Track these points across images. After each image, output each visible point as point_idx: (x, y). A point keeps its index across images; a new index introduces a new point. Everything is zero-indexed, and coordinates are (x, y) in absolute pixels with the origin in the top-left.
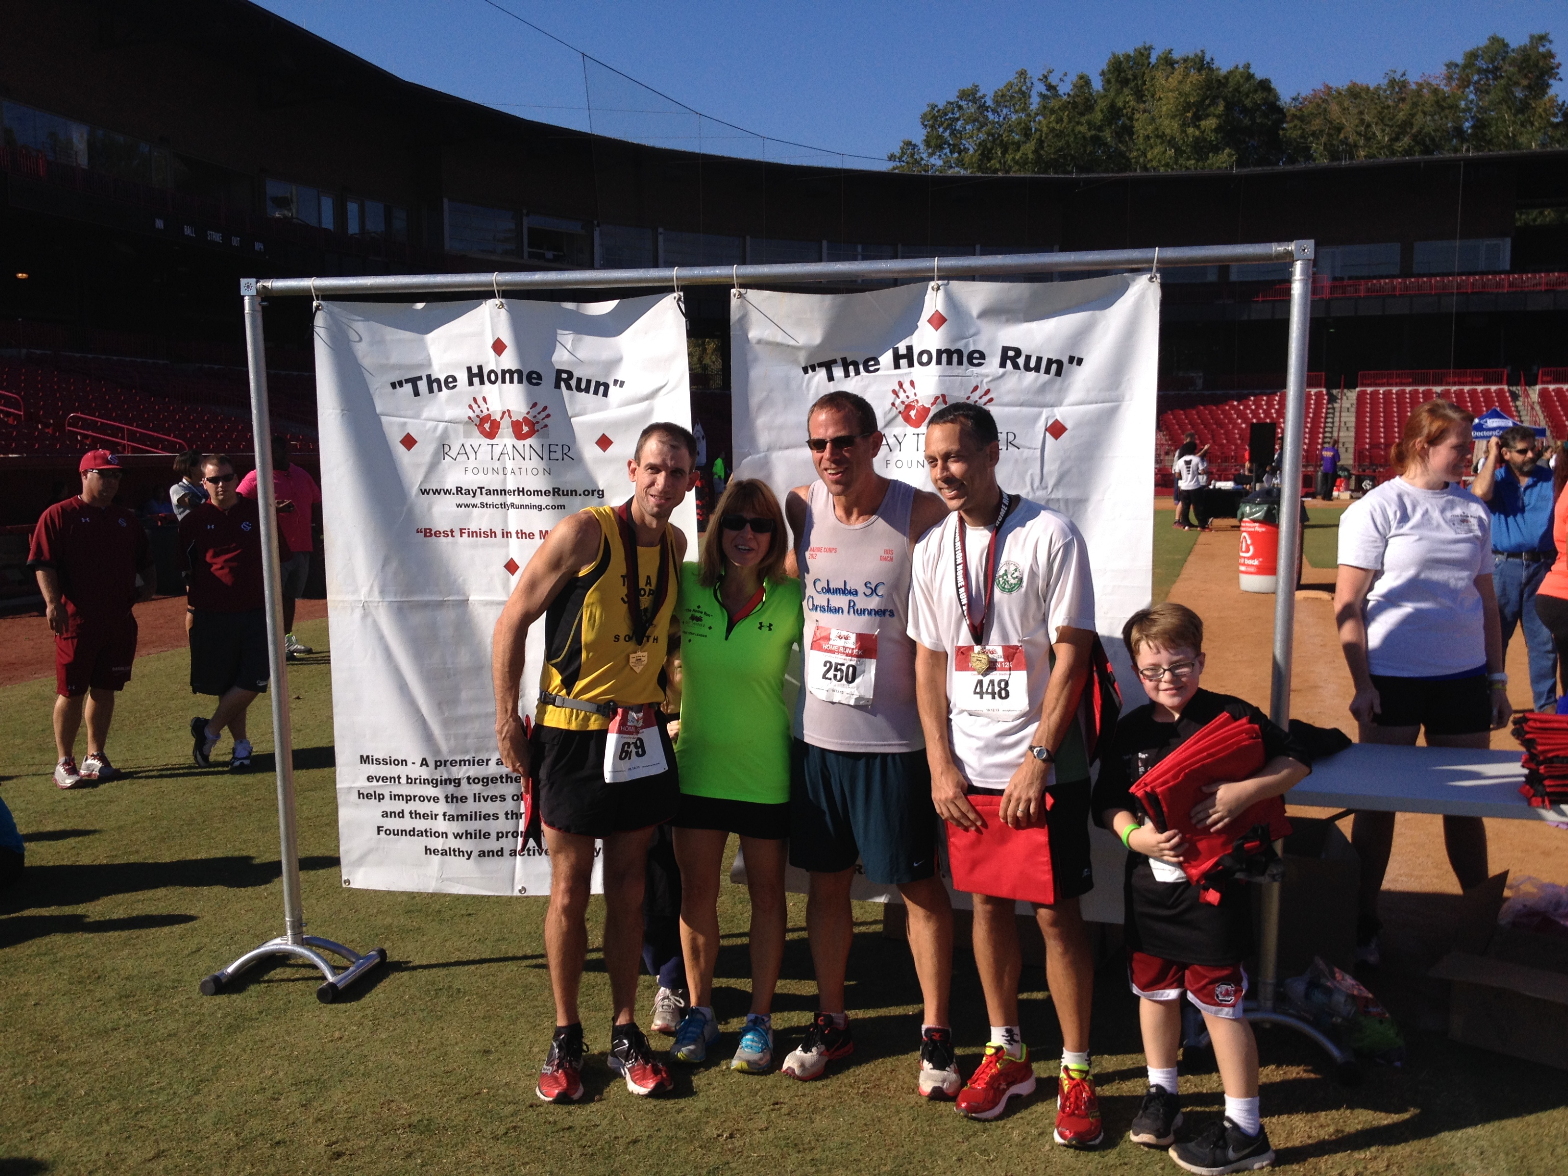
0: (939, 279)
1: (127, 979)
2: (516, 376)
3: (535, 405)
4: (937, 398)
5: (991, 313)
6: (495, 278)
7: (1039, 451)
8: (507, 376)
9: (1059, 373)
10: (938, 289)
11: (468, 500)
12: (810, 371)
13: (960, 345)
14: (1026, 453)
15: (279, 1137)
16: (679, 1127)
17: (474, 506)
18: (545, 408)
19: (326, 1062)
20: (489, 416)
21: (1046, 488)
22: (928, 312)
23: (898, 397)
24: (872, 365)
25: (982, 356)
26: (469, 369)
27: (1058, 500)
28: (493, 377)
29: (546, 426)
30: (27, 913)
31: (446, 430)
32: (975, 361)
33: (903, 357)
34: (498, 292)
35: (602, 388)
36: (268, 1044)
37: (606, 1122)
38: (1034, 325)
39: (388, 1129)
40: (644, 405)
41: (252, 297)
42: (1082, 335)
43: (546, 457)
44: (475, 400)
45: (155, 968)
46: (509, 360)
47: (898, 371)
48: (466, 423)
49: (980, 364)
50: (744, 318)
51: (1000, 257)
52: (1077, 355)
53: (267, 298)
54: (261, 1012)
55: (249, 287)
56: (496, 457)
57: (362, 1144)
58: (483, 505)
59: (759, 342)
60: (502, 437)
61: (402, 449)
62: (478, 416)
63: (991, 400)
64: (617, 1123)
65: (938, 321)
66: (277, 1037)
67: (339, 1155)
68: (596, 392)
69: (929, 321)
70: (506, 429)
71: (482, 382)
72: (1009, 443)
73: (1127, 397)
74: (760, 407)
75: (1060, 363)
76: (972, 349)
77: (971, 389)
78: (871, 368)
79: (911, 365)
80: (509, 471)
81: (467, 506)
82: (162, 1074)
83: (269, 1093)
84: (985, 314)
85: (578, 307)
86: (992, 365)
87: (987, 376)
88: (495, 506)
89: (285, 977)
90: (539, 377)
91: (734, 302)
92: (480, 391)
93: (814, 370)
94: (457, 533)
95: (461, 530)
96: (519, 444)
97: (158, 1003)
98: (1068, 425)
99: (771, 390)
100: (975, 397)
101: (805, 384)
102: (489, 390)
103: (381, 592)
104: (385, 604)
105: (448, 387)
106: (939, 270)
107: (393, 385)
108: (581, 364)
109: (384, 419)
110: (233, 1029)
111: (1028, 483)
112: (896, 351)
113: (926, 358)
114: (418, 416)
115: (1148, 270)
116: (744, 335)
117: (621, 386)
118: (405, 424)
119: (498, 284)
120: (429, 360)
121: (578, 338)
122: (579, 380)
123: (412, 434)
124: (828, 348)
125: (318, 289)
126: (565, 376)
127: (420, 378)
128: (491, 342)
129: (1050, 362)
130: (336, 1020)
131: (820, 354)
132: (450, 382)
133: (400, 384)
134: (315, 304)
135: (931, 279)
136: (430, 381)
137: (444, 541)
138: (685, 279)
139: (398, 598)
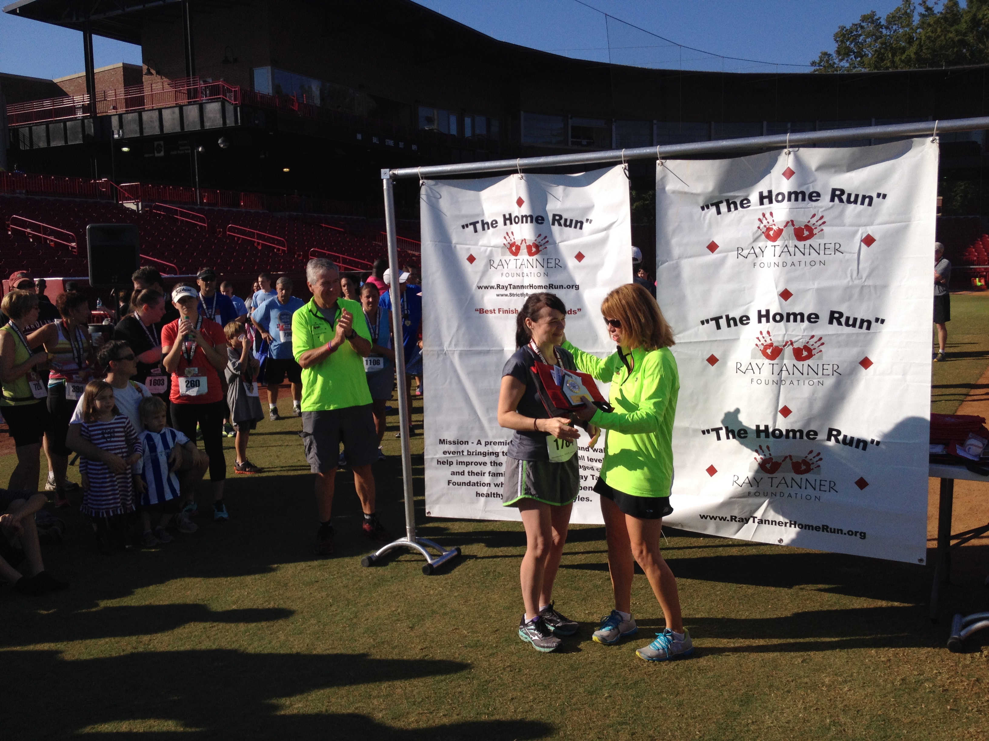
0: (791, 147)
2: (529, 219)
3: (540, 235)
4: (788, 223)
5: (825, 167)
6: (518, 162)
7: (857, 254)
8: (524, 219)
9: (870, 204)
10: (789, 153)
11: (503, 292)
12: (705, 209)
13: (803, 189)
14: (847, 256)
17: (506, 295)
18: (546, 237)
19: (424, 606)
20: (515, 242)
21: (862, 278)
22: (782, 168)
23: (762, 223)
24: (746, 204)
25: (818, 195)
26: (504, 216)
27: (869, 286)
28: (517, 220)
29: (546, 248)
31: (491, 252)
32: (814, 198)
33: (766, 197)
34: (520, 170)
35: (579, 225)
36: (394, 594)
38: (854, 174)
40: (604, 233)
41: (387, 180)
42: (884, 178)
43: (545, 266)
46: (525, 210)
47: (762, 207)
48: (503, 247)
49: (817, 200)
50: (664, 178)
51: (829, 131)
52: (882, 192)
53: (396, 180)
54: (392, 577)
55: (386, 174)
56: (518, 267)
58: (511, 295)
59: (674, 192)
60: (522, 255)
61: (467, 263)
62: (509, 243)
63: (824, 223)
65: (789, 174)
68: (575, 227)
69: (784, 174)
70: (524, 250)
71: (511, 223)
72: (836, 250)
73: (916, 218)
74: (674, 231)
75: (871, 198)
76: (811, 190)
77: (811, 216)
78: (745, 206)
79: (771, 202)
80: (525, 275)
81: (502, 295)
82: (338, 606)
84: (820, 168)
86: (825, 201)
87: (821, 207)
88: (518, 295)
89: (407, 559)
90: (543, 219)
91: (659, 168)
92: (510, 228)
93: (708, 208)
94: (497, 311)
95: (499, 309)
96: (530, 258)
97: (339, 569)
98: (876, 237)
99: (681, 222)
100: (814, 221)
101: (702, 217)
102: (515, 228)
103: (456, 345)
104: (458, 352)
105: (493, 227)
106: (789, 141)
107: (463, 227)
108: (567, 210)
109: (458, 247)
110: (376, 585)
111: (849, 276)
112: (761, 194)
113: (780, 197)
114: (476, 244)
115: (932, 135)
116: (664, 189)
117: (590, 223)
118: (469, 249)
119: (520, 166)
120: (483, 211)
121: (566, 195)
122: (566, 220)
123: (473, 255)
124: (717, 194)
125: (422, 174)
126: (557, 218)
127: (478, 222)
128: (516, 199)
129: (864, 197)
130: (432, 584)
131: (712, 198)
132: (494, 224)
133: (467, 226)
134: (421, 182)
135: (785, 147)
136: (483, 224)
137: (490, 316)
138: (628, 156)
139: (466, 349)
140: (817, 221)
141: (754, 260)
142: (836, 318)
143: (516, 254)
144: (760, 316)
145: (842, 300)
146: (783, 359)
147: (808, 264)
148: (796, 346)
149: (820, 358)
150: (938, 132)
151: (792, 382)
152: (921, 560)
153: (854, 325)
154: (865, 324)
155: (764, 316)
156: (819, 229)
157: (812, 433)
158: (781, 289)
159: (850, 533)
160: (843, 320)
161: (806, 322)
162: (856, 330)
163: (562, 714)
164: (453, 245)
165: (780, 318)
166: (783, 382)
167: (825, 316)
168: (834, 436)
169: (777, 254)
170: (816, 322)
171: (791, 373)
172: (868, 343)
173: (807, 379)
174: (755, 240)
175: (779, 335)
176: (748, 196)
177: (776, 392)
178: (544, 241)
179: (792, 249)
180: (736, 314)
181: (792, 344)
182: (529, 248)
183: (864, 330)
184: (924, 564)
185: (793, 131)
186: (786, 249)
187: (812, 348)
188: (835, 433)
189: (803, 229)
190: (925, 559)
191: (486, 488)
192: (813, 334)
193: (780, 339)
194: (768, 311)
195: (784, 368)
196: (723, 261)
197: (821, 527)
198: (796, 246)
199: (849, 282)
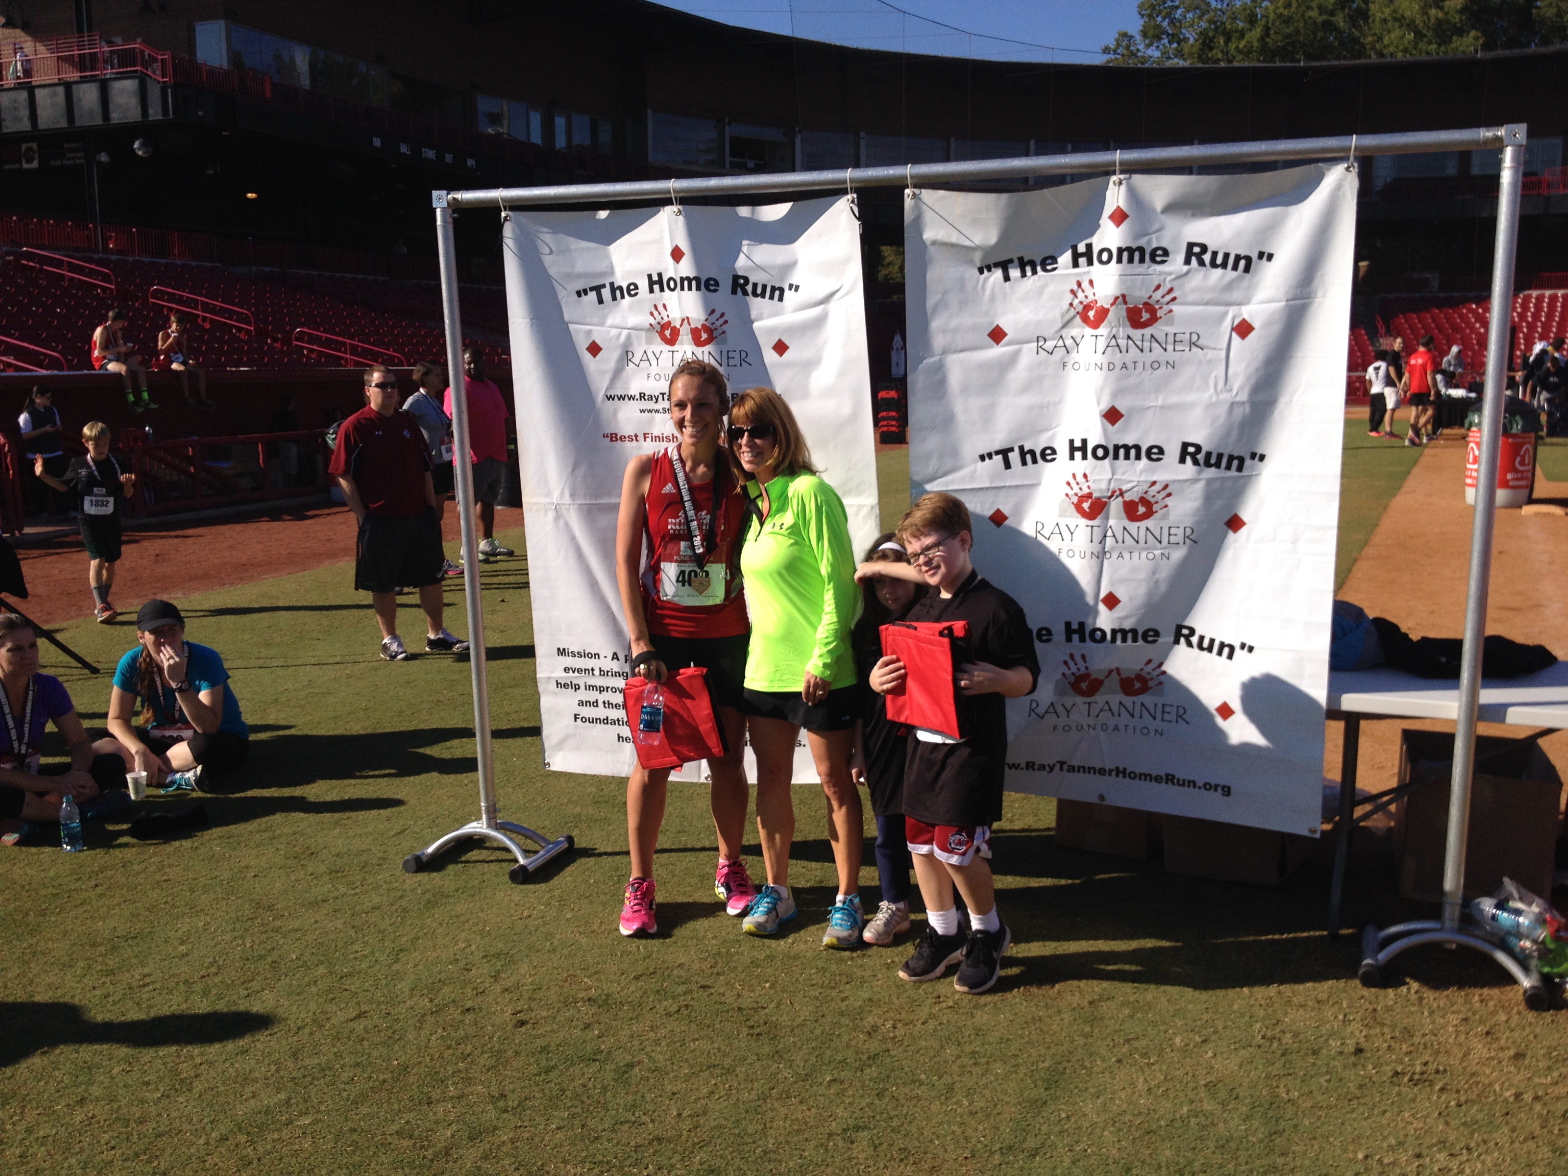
0: (1122, 172)
1: (337, 855)
2: (694, 283)
4: (1117, 298)
5: (1173, 208)
6: (672, 185)
7: (1224, 351)
8: (686, 283)
9: (1247, 269)
10: (1120, 183)
11: (650, 405)
12: (985, 271)
13: (1142, 242)
14: (1210, 354)
15: (469, 1004)
16: (842, 1014)
17: (657, 411)
19: (515, 938)
21: (1231, 390)
22: (1109, 208)
23: (1076, 296)
24: (1050, 264)
25: (1166, 253)
26: (650, 277)
27: (1243, 403)
28: (672, 284)
30: (250, 793)
31: (629, 337)
32: (1158, 259)
33: (1082, 255)
34: (676, 198)
35: (777, 293)
36: (462, 919)
37: (772, 1005)
38: (1222, 220)
39: (568, 1002)
40: (818, 310)
41: (443, 209)
42: (1270, 230)
45: (364, 847)
46: (686, 268)
47: (1076, 270)
48: (648, 330)
49: (1163, 262)
50: (918, 220)
51: (1184, 148)
52: (1267, 250)
53: (458, 210)
54: (457, 890)
55: (440, 199)
57: (545, 1014)
59: (934, 243)
60: (682, 343)
61: (588, 356)
63: (1174, 299)
64: (783, 1007)
65: (1119, 217)
66: (471, 913)
67: (522, 1023)
68: (772, 297)
69: (1111, 217)
70: (685, 335)
71: (662, 290)
73: (1320, 294)
74: (933, 310)
75: (1248, 259)
76: (1155, 245)
77: (1153, 288)
78: (1049, 267)
79: (1090, 263)
81: (649, 411)
82: (366, 943)
83: (462, 964)
84: (1169, 208)
85: (753, 212)
86: (1176, 263)
87: (1170, 274)
89: (480, 858)
90: (717, 284)
91: (908, 203)
92: (661, 299)
93: (989, 270)
94: (641, 438)
95: (644, 434)
96: (698, 350)
97: (364, 879)
98: (1256, 324)
99: (945, 293)
101: (980, 286)
102: (668, 297)
103: (572, 495)
104: (576, 507)
105: (630, 295)
106: (1121, 163)
107: (579, 294)
108: (757, 269)
109: (573, 327)
110: (431, 904)
111: (1212, 385)
112: (1074, 249)
113: (1106, 257)
114: (602, 323)
115: (1345, 159)
116: (917, 237)
117: (796, 291)
118: (590, 332)
119: (675, 191)
120: (613, 267)
122: (755, 286)
123: (598, 342)
124: (1002, 248)
125: (506, 200)
126: (741, 281)
127: (604, 286)
128: (670, 250)
129: (1238, 258)
130: (526, 899)
131: (996, 254)
132: (632, 290)
133: (585, 292)
134: (503, 215)
135: (1114, 173)
136: (613, 289)
137: (629, 445)
138: (859, 181)
139: (586, 502)
140: (1163, 297)
141: (1063, 357)
142: (1191, 454)
144: (1073, 449)
145: (1200, 425)
146: (1107, 518)
149: (1165, 517)
150: (1357, 154)
151: (1121, 556)
152: (1314, 830)
153: (1218, 465)
154: (1236, 463)
155: (1078, 449)
156: (1166, 308)
157: (1151, 633)
158: (1105, 406)
159: (1208, 786)
160: (1201, 457)
161: (1144, 460)
162: (1222, 472)
165: (1103, 452)
166: (1108, 556)
167: (1173, 451)
168: (1185, 636)
169: (1100, 349)
170: (1159, 460)
171: (1120, 540)
172: (1239, 492)
173: (1144, 549)
174: (1065, 326)
175: (1101, 480)
176: (1055, 254)
177: (1096, 570)
179: (1122, 342)
180: (1035, 443)
181: (1122, 494)
183: (1234, 472)
184: (1318, 835)
186: (1113, 342)
188: (1185, 632)
189: (1140, 310)
190: (1320, 828)
192: (1154, 478)
193: (1103, 485)
194: (1084, 442)
195: (1109, 533)
196: (1011, 361)
197: (1164, 776)
198: (1129, 337)
199: (1211, 397)
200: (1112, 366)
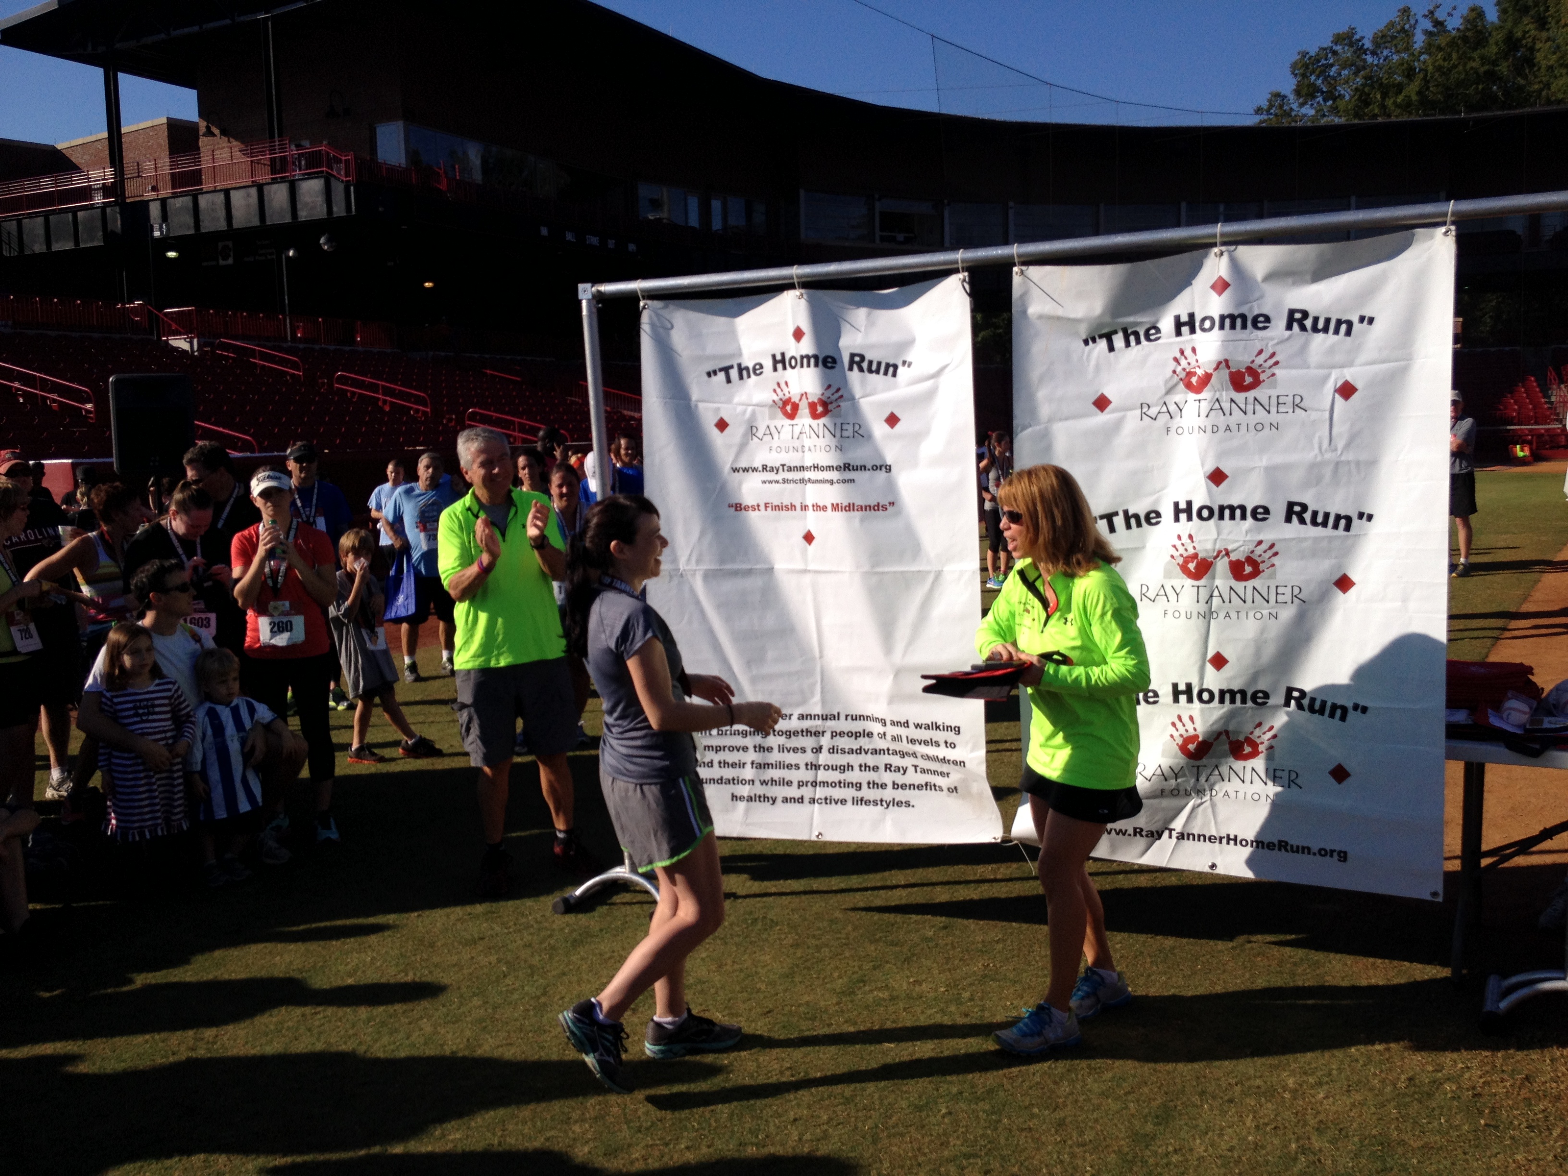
0: (1224, 244)
2: (812, 361)
3: (829, 387)
4: (1219, 363)
5: (1277, 275)
6: (795, 271)
7: (1328, 412)
8: (805, 361)
9: (1348, 333)
10: (1222, 254)
11: (772, 476)
12: (1090, 343)
13: (1244, 310)
14: (1313, 415)
17: (777, 482)
21: (1336, 450)
22: (1209, 279)
23: (1179, 364)
24: (1153, 334)
25: (1267, 319)
26: (774, 356)
27: (1349, 462)
28: (793, 363)
31: (753, 414)
32: (1260, 325)
33: (1185, 324)
34: (799, 283)
35: (891, 370)
38: (1321, 287)
40: (930, 384)
41: (588, 301)
42: (1369, 292)
43: (838, 435)
44: (778, 384)
46: (806, 347)
47: (1179, 339)
48: (771, 406)
49: (1265, 328)
50: (1024, 295)
51: (1283, 219)
52: (1368, 314)
55: (586, 292)
56: (795, 436)
58: (785, 481)
59: (1041, 317)
60: (801, 417)
61: (716, 431)
63: (1277, 363)
65: (1221, 286)
68: (886, 373)
69: (1213, 287)
70: (804, 410)
71: (785, 368)
73: (1421, 355)
74: (1041, 379)
75: (1350, 323)
76: (1256, 312)
78: (1152, 337)
79: (1193, 331)
80: (806, 449)
81: (771, 482)
84: (1270, 277)
86: (1278, 329)
87: (1272, 339)
88: (795, 482)
90: (834, 361)
91: (1016, 280)
92: (783, 376)
94: (762, 507)
95: (766, 504)
96: (815, 423)
98: (1358, 385)
99: (1051, 364)
100: (1260, 360)
101: (1085, 356)
102: (790, 375)
103: (698, 562)
104: (702, 572)
105: (755, 374)
106: (1221, 235)
107: (709, 374)
108: (872, 346)
109: (701, 406)
110: (576, 943)
111: (1316, 446)
112: (1177, 318)
113: (1208, 324)
114: (729, 401)
115: (1442, 224)
116: (1024, 312)
117: (909, 366)
118: (718, 410)
119: (798, 277)
120: (740, 349)
121: (871, 324)
122: (871, 363)
123: (725, 418)
124: (1107, 319)
125: (643, 291)
126: (857, 359)
127: (732, 367)
128: (791, 330)
129: (1339, 322)
131: (1101, 325)
132: (758, 369)
133: (715, 373)
134: (642, 304)
135: (1214, 245)
136: (741, 369)
137: (753, 515)
138: (971, 261)
139: (713, 567)
140: (1266, 361)
141: (1166, 423)
142: (1297, 513)
143: (791, 416)
144: (1177, 511)
145: (1306, 485)
146: (1213, 578)
147: (1251, 427)
148: (1234, 557)
149: (1272, 576)
150: (1453, 219)
151: (1228, 615)
152: (1435, 894)
153: (1325, 524)
154: (1343, 522)
155: (1183, 511)
156: (1269, 372)
157: (1260, 695)
158: (1210, 468)
159: (1323, 853)
160: (1307, 516)
161: (1250, 520)
162: (1329, 531)
163: (875, 1142)
164: (693, 403)
165: (1209, 513)
166: (1215, 615)
167: (1278, 511)
168: (1296, 699)
169: (1204, 413)
170: (1264, 519)
171: (1227, 599)
172: (1347, 552)
173: (1251, 609)
175: (1207, 540)
176: (1157, 321)
177: (1203, 630)
178: (837, 395)
179: (1226, 405)
180: (1139, 508)
181: (1227, 554)
182: (812, 406)
183: (1341, 531)
184: (1440, 899)
185: (1228, 219)
187: (1259, 560)
188: (1296, 694)
190: (1441, 892)
191: (747, 787)
192: (1260, 538)
193: (1209, 546)
194: (1189, 504)
195: (1216, 593)
196: (1117, 426)
197: (1276, 843)
198: (1232, 400)
199: (1316, 456)
200: (1215, 429)
